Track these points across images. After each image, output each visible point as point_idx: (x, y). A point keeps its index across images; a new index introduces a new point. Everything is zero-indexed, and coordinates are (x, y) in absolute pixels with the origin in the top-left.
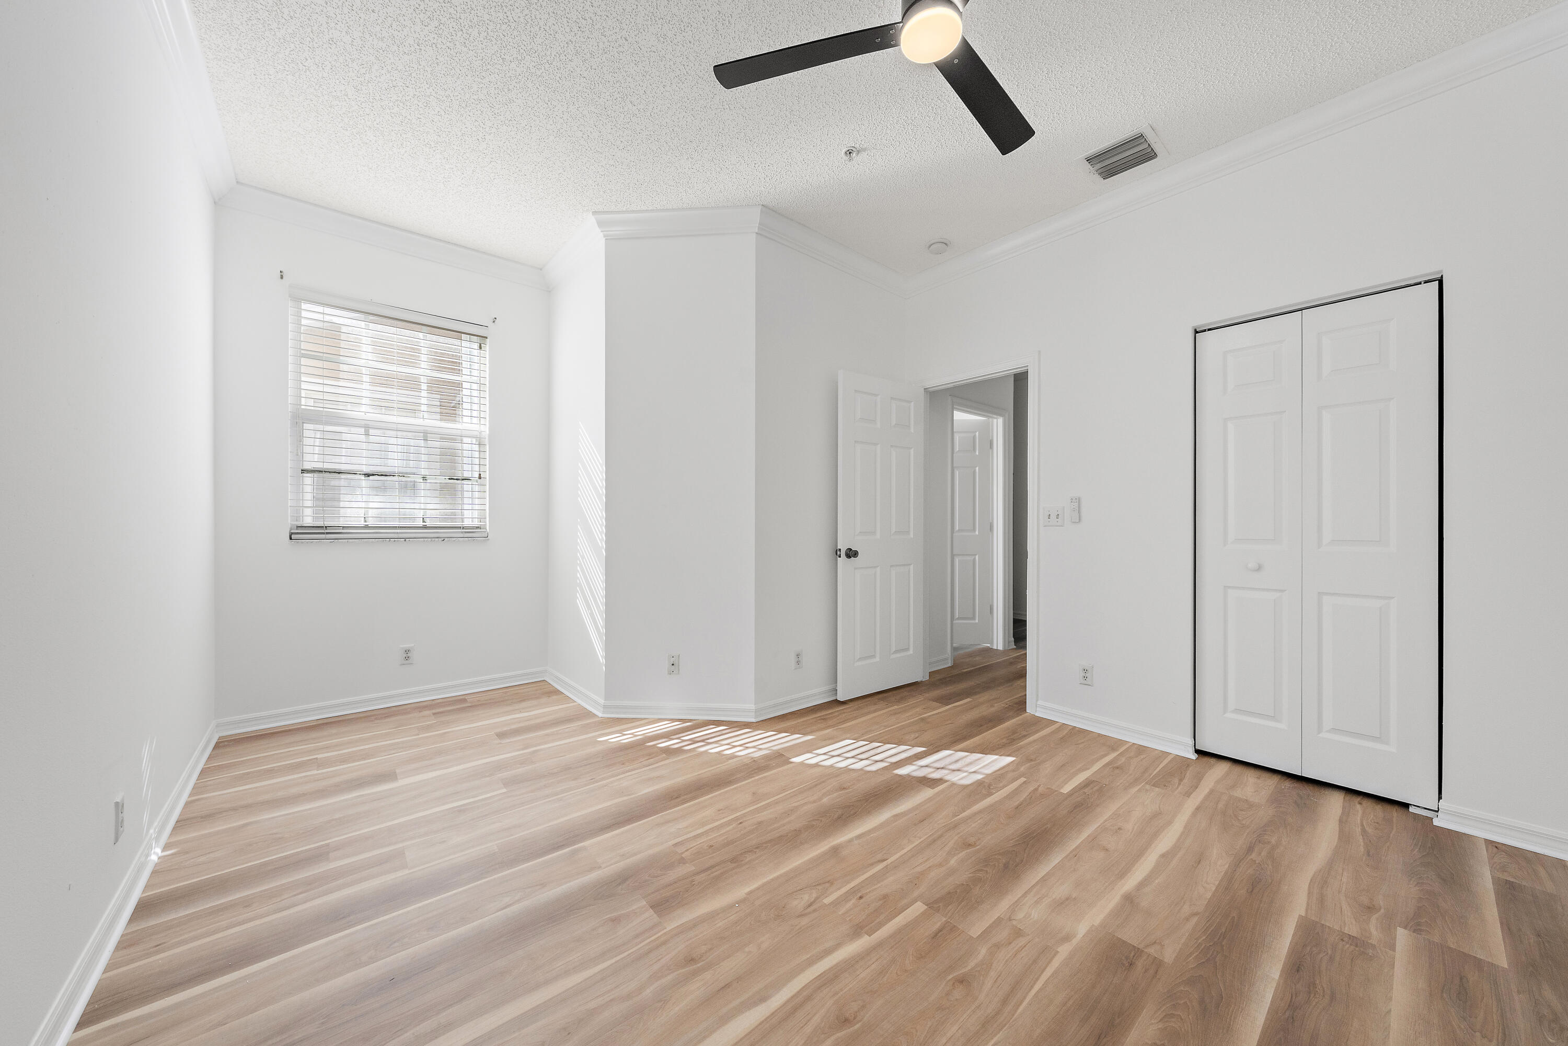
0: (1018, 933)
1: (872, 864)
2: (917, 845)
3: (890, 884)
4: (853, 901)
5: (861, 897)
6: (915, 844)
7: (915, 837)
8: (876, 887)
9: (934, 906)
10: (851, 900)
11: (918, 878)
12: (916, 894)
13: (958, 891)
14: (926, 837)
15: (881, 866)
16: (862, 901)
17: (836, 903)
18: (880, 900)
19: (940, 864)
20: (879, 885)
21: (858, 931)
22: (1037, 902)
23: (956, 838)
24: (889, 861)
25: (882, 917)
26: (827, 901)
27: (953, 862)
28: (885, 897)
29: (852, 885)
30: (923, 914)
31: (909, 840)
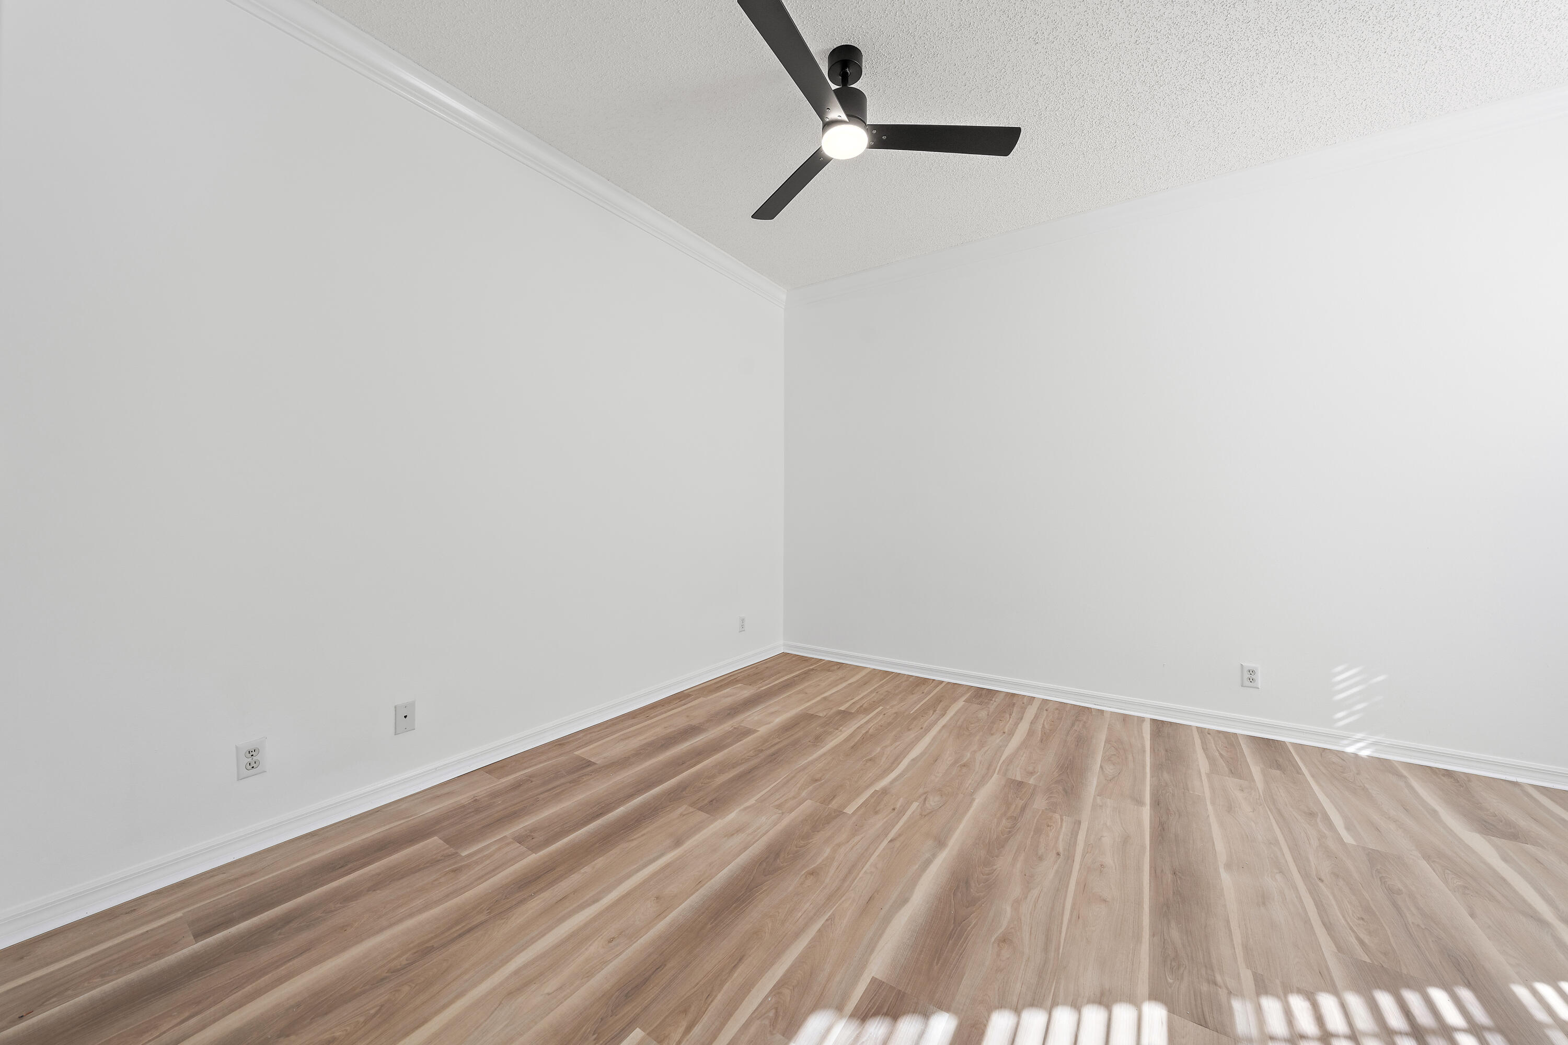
0: (779, 807)
1: (900, 835)
2: (866, 863)
3: (878, 822)
4: (898, 806)
5: (894, 809)
6: (869, 863)
7: (872, 873)
8: (886, 819)
9: (839, 813)
10: (900, 806)
11: (856, 831)
12: (854, 818)
13: (821, 826)
14: (860, 875)
15: (892, 835)
16: (892, 807)
17: (908, 804)
18: (879, 810)
19: (839, 846)
20: (885, 820)
21: (885, 791)
22: (759, 828)
23: (827, 880)
24: (885, 842)
25: (873, 800)
26: (915, 805)
27: (827, 851)
28: (876, 813)
29: (905, 818)
30: (845, 807)
31: (877, 868)
